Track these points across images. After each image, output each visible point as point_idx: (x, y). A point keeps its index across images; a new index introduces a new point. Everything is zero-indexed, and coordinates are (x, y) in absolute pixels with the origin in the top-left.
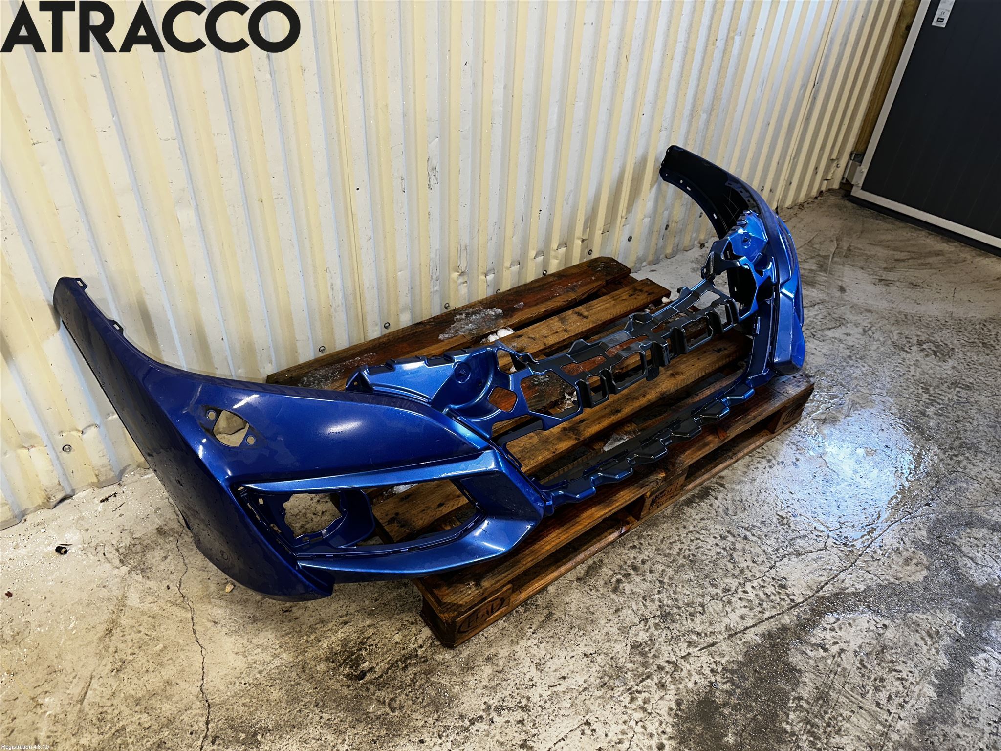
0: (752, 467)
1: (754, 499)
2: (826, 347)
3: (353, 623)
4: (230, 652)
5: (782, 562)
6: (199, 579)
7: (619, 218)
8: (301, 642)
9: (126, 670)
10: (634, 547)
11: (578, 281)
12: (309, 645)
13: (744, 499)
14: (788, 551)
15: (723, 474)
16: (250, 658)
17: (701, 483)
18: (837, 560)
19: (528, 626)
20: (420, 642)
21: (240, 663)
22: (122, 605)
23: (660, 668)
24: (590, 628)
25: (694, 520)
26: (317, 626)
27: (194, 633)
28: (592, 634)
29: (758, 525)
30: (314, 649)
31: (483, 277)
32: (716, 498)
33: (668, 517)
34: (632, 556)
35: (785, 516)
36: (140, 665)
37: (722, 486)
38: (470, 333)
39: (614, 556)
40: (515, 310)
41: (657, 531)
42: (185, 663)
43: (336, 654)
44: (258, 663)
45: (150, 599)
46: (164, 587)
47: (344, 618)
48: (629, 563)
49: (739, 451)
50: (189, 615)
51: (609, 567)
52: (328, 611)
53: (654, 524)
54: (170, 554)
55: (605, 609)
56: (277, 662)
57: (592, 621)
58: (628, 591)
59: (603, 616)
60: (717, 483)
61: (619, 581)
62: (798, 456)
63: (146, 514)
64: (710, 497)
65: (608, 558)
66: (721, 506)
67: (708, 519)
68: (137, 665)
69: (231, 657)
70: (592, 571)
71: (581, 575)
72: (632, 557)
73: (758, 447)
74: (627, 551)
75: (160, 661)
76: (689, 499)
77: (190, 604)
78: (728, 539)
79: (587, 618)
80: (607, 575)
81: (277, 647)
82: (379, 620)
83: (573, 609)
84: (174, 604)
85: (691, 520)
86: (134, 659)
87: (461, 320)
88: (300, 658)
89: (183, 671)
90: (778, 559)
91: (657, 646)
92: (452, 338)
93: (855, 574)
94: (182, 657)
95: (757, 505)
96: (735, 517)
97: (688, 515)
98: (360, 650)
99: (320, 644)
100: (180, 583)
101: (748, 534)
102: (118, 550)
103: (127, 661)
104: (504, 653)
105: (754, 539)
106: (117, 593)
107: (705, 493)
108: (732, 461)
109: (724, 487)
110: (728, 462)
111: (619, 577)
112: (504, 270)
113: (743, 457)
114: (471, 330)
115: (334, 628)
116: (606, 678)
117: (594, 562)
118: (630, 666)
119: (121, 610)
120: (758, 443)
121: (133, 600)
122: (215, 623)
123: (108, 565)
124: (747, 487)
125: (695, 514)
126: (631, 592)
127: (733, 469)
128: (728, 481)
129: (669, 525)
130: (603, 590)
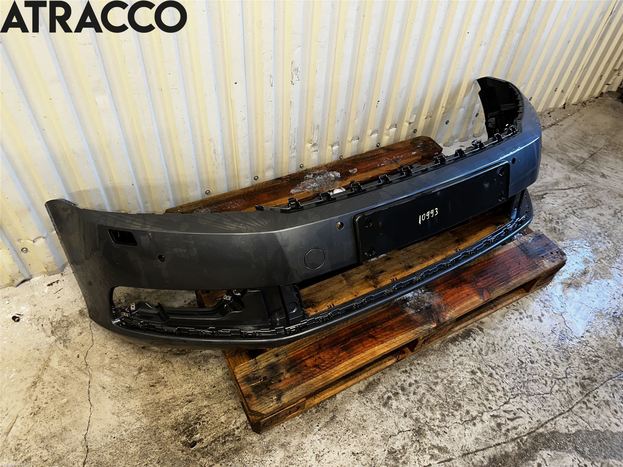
0: (507, 317)
1: (503, 344)
2: (583, 224)
3: (195, 402)
4: (109, 412)
5: (515, 400)
6: (100, 353)
7: (440, 108)
8: (157, 412)
9: (39, 415)
10: (406, 371)
11: (401, 155)
12: (162, 414)
13: (496, 343)
14: (521, 391)
15: (483, 320)
16: (121, 418)
17: (466, 326)
18: (558, 404)
19: (317, 424)
20: (238, 424)
21: (114, 421)
22: (46, 365)
24: (360, 433)
25: (454, 355)
26: (171, 401)
27: (89, 393)
28: (362, 437)
29: (502, 365)
30: (165, 418)
31: (330, 147)
32: (475, 340)
33: (435, 351)
34: (403, 379)
35: (524, 361)
36: (49, 412)
37: (481, 330)
38: (314, 191)
39: (389, 377)
40: (349, 175)
41: (425, 360)
42: (78, 416)
43: (179, 424)
44: (126, 423)
45: (65, 363)
46: (76, 356)
47: (190, 398)
48: (399, 384)
49: (499, 304)
50: (88, 379)
51: (384, 385)
52: (179, 390)
53: (424, 355)
54: (84, 331)
55: (374, 419)
56: (138, 424)
57: (363, 427)
58: (394, 407)
59: (372, 425)
60: (478, 327)
61: (389, 398)
62: (544, 313)
63: (75, 299)
65: (385, 377)
66: (477, 346)
67: (465, 356)
68: (48, 412)
69: (109, 415)
70: (371, 387)
71: (362, 389)
73: (514, 301)
74: (399, 374)
75: (63, 411)
76: (454, 338)
77: (90, 371)
78: (477, 374)
79: (360, 425)
80: (381, 391)
81: (141, 413)
82: (213, 402)
83: (352, 415)
84: (80, 369)
85: (452, 355)
86: (46, 407)
87: (309, 179)
88: (155, 423)
89: (76, 421)
90: (512, 397)
91: (407, 455)
92: (299, 192)
93: (570, 418)
94: (77, 410)
95: (504, 349)
96: (486, 357)
97: (451, 350)
98: (196, 424)
99: (170, 415)
100: (87, 354)
101: (494, 372)
102: (51, 323)
103: (41, 408)
104: (294, 443)
105: (497, 377)
106: (45, 355)
107: (467, 334)
108: (492, 311)
109: (482, 331)
110: (489, 312)
111: (390, 394)
112: (347, 142)
113: (501, 308)
114: (314, 188)
115: (182, 404)
117: (374, 380)
119: (45, 369)
120: (514, 299)
121: (54, 363)
122: (104, 388)
123: (43, 334)
124: (500, 333)
125: (456, 351)
126: (396, 408)
127: (492, 317)
128: (487, 327)
129: (435, 357)
130: (376, 403)
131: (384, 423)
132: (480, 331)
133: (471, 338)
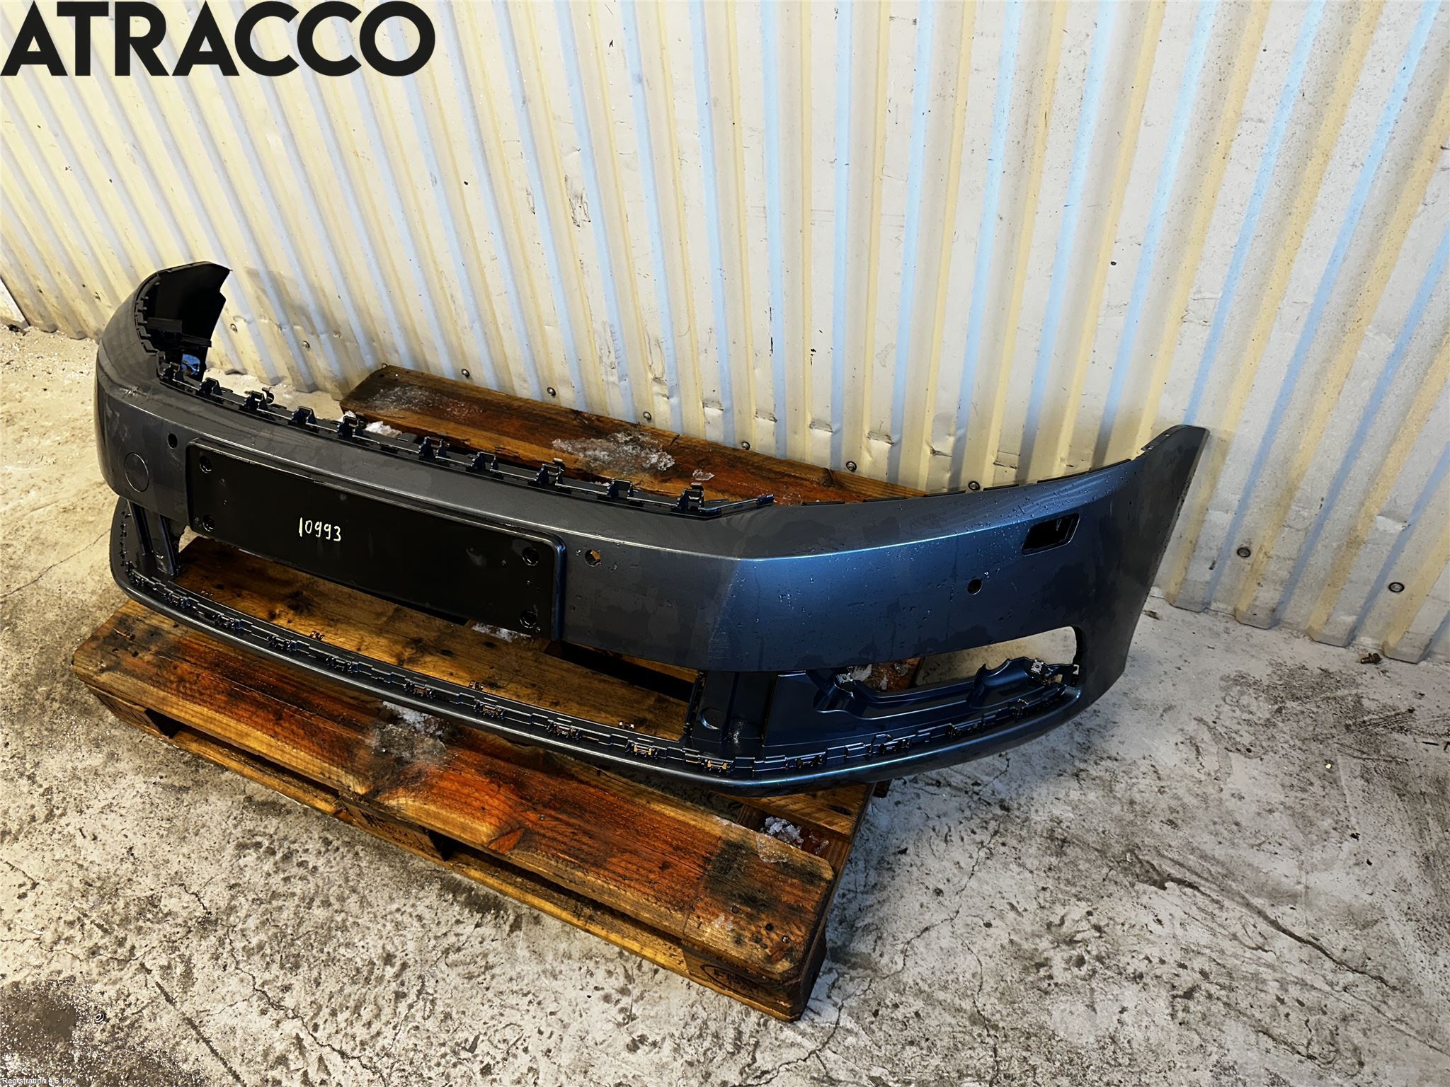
0: (592, 965)
9: (65, 515)
10: (327, 842)
13: (496, 971)
15: (547, 920)
17: (501, 891)
19: (164, 775)
23: (121, 942)
24: (172, 839)
25: (413, 906)
28: (164, 845)
32: (478, 925)
33: (405, 868)
34: (310, 846)
37: (516, 926)
39: (303, 824)
41: (371, 863)
44: (84, 585)
48: (294, 847)
51: (281, 825)
55: (206, 845)
57: (185, 837)
58: (242, 862)
59: (194, 848)
60: (518, 917)
61: (258, 845)
62: (667, 1046)
64: (479, 915)
65: (298, 818)
66: (463, 938)
67: (423, 926)
68: (71, 518)
70: (270, 808)
71: (258, 798)
72: (307, 847)
73: (653, 961)
74: (316, 837)
76: (459, 884)
79: (187, 830)
80: (266, 827)
89: (68, 546)
91: (156, 927)
92: (563, 451)
96: (444, 967)
97: (421, 894)
101: (411, 998)
104: (121, 766)
107: (482, 905)
108: (575, 921)
109: (512, 931)
111: (266, 843)
113: (609, 941)
116: (98, 884)
117: (284, 805)
118: (121, 904)
120: (651, 953)
124: (530, 969)
125: (427, 902)
126: (242, 866)
127: (568, 933)
128: (531, 934)
129: (390, 875)
130: (238, 832)
131: (205, 863)
132: (511, 926)
133: (481, 915)
